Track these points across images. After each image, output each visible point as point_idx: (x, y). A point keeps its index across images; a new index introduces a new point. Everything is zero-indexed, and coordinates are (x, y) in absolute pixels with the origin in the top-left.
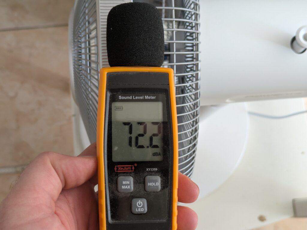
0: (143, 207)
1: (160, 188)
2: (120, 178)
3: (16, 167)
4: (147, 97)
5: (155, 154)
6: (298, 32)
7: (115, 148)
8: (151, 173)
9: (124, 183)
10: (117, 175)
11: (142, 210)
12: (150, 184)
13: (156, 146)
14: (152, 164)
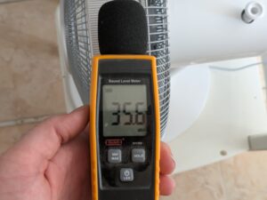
0: (130, 176)
1: (144, 159)
2: (110, 151)
3: (16, 120)
4: (133, 81)
5: (140, 130)
6: (247, 6)
7: (106, 125)
8: (136, 146)
9: (113, 154)
10: (108, 147)
11: (129, 178)
12: (136, 156)
13: (140, 123)
14: (137, 139)
